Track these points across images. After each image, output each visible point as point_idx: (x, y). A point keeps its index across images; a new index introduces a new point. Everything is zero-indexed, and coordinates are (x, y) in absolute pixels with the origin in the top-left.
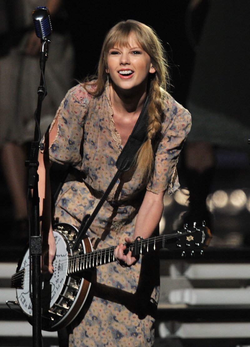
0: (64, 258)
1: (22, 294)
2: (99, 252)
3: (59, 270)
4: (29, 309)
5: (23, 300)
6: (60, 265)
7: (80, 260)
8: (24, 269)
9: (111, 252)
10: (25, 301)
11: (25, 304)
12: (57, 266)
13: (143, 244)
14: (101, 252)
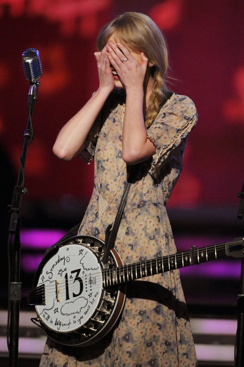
0: (95, 271)
1: (44, 310)
2: (142, 264)
3: (91, 284)
4: (55, 325)
5: (46, 316)
6: (92, 279)
7: (118, 272)
8: (44, 285)
9: (158, 263)
10: (49, 317)
11: (49, 320)
12: (88, 280)
13: (200, 253)
14: (144, 263)
